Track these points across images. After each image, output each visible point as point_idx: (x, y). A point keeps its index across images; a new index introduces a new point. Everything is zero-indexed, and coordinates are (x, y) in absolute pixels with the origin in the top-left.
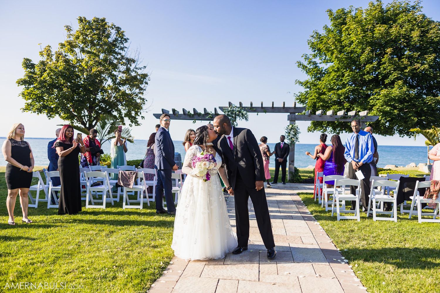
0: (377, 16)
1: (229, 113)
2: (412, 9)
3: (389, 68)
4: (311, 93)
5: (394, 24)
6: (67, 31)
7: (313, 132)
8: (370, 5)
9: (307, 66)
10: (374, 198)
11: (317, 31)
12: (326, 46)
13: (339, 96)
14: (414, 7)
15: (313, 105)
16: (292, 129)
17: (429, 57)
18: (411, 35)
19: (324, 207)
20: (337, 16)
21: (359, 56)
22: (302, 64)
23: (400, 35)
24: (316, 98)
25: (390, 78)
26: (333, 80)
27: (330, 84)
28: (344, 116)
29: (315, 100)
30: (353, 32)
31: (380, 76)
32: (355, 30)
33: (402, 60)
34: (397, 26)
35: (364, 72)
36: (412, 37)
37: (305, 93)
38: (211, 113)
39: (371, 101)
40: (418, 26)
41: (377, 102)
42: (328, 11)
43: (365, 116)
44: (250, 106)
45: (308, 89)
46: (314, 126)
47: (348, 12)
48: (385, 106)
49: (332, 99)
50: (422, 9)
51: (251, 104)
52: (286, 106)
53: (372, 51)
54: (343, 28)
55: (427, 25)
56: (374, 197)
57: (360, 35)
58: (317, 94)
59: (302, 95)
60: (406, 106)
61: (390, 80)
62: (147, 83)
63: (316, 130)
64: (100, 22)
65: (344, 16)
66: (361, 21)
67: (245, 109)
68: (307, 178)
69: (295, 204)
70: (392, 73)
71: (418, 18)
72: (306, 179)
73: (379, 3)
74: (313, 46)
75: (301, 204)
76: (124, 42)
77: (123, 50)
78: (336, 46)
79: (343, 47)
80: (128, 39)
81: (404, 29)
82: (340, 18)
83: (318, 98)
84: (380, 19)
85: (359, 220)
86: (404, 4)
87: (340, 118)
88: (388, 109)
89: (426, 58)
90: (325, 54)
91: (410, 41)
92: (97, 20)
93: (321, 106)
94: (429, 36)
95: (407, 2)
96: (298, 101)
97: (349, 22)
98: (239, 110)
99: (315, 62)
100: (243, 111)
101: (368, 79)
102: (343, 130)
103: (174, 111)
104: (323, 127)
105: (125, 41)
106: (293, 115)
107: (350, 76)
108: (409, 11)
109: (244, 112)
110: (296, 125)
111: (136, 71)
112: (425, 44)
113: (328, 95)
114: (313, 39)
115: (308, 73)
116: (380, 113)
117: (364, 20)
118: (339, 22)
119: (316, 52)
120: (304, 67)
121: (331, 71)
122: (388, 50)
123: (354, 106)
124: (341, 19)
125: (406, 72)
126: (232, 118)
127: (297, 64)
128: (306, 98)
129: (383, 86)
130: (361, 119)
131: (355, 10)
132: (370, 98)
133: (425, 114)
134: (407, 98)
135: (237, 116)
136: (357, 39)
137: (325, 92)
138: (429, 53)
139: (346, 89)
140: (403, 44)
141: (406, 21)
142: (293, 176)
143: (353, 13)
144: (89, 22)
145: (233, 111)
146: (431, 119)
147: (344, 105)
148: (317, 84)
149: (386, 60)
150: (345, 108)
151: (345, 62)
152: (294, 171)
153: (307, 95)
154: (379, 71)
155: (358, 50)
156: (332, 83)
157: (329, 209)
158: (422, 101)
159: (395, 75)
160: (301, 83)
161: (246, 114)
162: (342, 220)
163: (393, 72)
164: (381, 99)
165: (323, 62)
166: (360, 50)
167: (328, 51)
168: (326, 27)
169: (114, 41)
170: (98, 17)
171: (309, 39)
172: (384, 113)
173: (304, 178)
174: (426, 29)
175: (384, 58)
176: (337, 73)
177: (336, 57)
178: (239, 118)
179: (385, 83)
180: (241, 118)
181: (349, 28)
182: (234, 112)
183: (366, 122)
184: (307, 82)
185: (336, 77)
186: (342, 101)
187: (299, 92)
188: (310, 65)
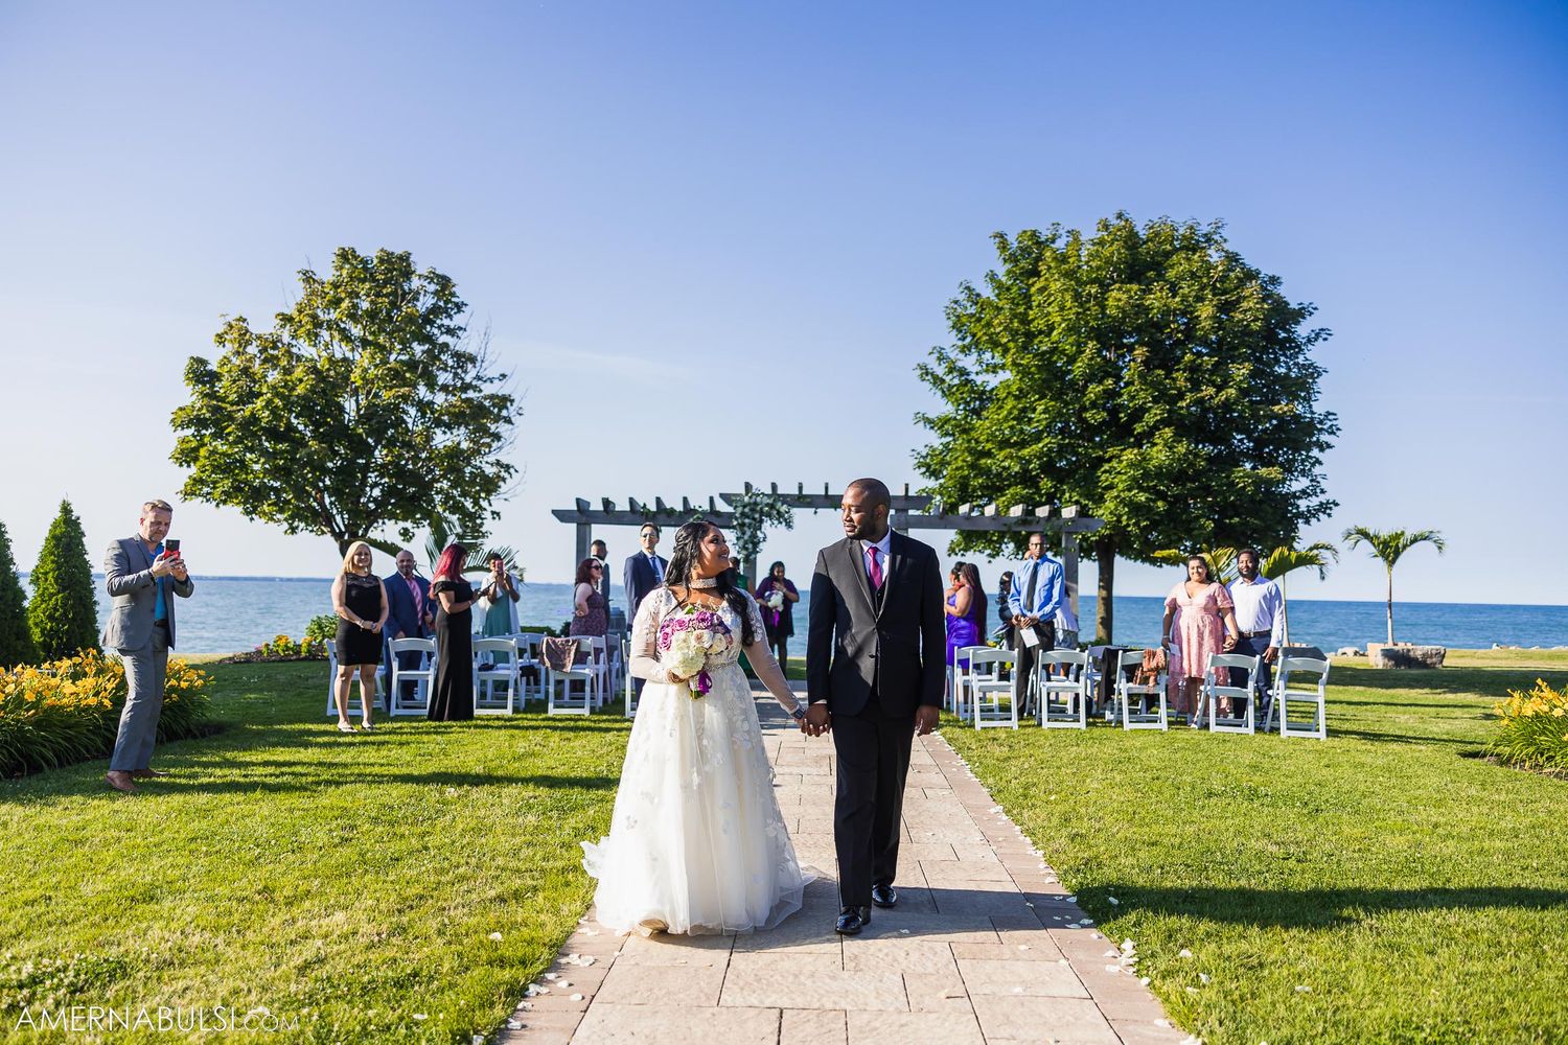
1: (746, 510)
2: (1202, 242)
3: (1142, 394)
4: (956, 450)
5: (1156, 284)
6: (303, 284)
8: (1101, 227)
9: (944, 377)
11: (969, 285)
13: (1024, 462)
14: (1207, 239)
17: (1238, 368)
18: (1195, 314)
20: (1020, 250)
21: (1070, 363)
22: (930, 371)
23: (1169, 312)
24: (968, 466)
25: (1145, 419)
26: (1008, 421)
27: (1001, 431)
28: (1024, 517)
29: (964, 470)
30: (1055, 299)
31: (1122, 415)
32: (1060, 296)
33: (1174, 376)
34: (1163, 288)
35: (1084, 403)
36: (1197, 318)
37: (941, 447)
38: (700, 510)
39: (1103, 477)
40: (1213, 290)
41: (1117, 480)
42: (995, 237)
43: (1073, 520)
44: (797, 493)
45: (949, 441)
46: (964, 538)
47: (1047, 241)
48: (1136, 491)
49: (1007, 469)
51: (801, 488)
54: (1032, 284)
55: (1237, 288)
57: (1069, 309)
58: (970, 454)
59: (933, 453)
61: (1148, 426)
62: (510, 421)
64: (395, 264)
65: (1035, 252)
67: (785, 499)
70: (1150, 407)
71: (1215, 269)
73: (1124, 221)
74: (960, 326)
76: (452, 313)
77: (453, 336)
78: (1014, 334)
79: (1032, 337)
81: (1179, 298)
82: (1025, 258)
83: (973, 466)
84: (1121, 268)
86: (1183, 228)
87: (1015, 523)
88: (1142, 497)
89: (1232, 373)
91: (1193, 327)
92: (387, 258)
93: (981, 487)
94: (1238, 316)
95: (1192, 222)
96: (923, 469)
98: (770, 501)
99: (964, 368)
100: (780, 504)
101: (1094, 421)
103: (607, 503)
105: (456, 310)
106: (904, 514)
107: (1051, 411)
109: (784, 508)
111: (478, 388)
112: (1229, 338)
113: (996, 458)
115: (946, 395)
116: (1124, 509)
118: (1023, 268)
119: (968, 341)
120: (938, 382)
121: (1006, 394)
122: (1136, 352)
123: (1065, 487)
124: (1029, 260)
125: (1182, 408)
126: (753, 523)
127: (919, 372)
128: (944, 464)
129: (1128, 441)
130: (1063, 527)
131: (1065, 235)
132: (1103, 469)
135: (766, 517)
136: (1065, 319)
137: (990, 449)
139: (1040, 445)
140: (1176, 335)
141: (1186, 273)
143: (1060, 245)
144: (364, 262)
145: (756, 504)
147: (1041, 484)
148: (972, 429)
149: (1134, 375)
150: (1043, 492)
151: (1036, 376)
153: (947, 455)
154: (1119, 401)
155: (1068, 347)
156: (1006, 428)
158: (1225, 478)
159: (1156, 415)
160: (928, 421)
161: (787, 513)
163: (1152, 404)
164: (1125, 473)
165: (986, 371)
166: (1072, 346)
167: (996, 342)
168: (992, 277)
169: (430, 311)
170: (390, 250)
171: (950, 305)
172: (1133, 507)
174: (1233, 298)
175: (1129, 370)
176: (1019, 403)
177: (1015, 362)
178: (769, 522)
179: (1135, 433)
180: (776, 522)
181: (1046, 287)
182: (758, 508)
183: (1076, 533)
184: (947, 421)
185: (1016, 412)
186: (1034, 473)
187: (926, 446)
188: (950, 376)
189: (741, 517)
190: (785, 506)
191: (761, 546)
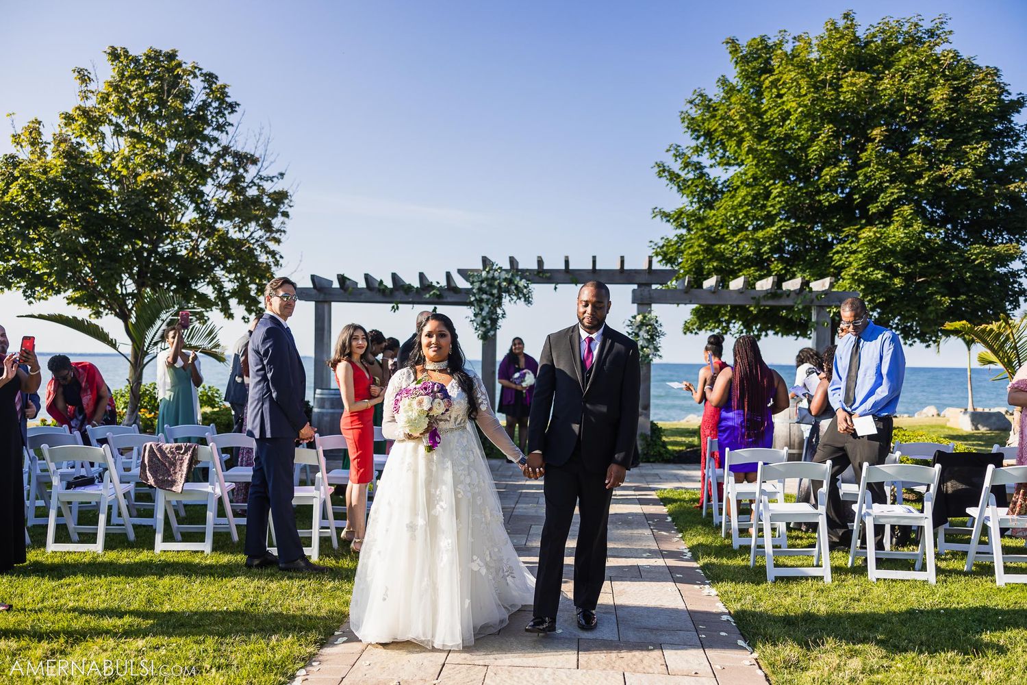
0: (845, 53)
1: (484, 285)
2: (926, 37)
3: (878, 174)
4: (691, 239)
5: (887, 72)
6: (79, 82)
7: (696, 333)
8: (829, 27)
9: (680, 173)
10: (869, 515)
11: (702, 92)
12: (725, 125)
13: (759, 243)
14: (931, 33)
15: (696, 269)
16: (642, 324)
17: (972, 149)
18: (929, 98)
19: (729, 535)
20: (750, 53)
21: (804, 148)
22: (667, 168)
23: (902, 96)
24: (703, 251)
25: (880, 199)
26: (743, 207)
27: (736, 217)
28: (773, 291)
29: (699, 255)
30: (789, 89)
31: (857, 196)
32: (795, 84)
33: (909, 157)
34: (894, 76)
35: (818, 186)
36: (930, 102)
37: (676, 239)
38: (438, 286)
39: (836, 257)
40: (944, 76)
41: (851, 259)
42: (727, 43)
43: (825, 293)
44: (536, 267)
45: (684, 231)
46: (698, 318)
47: (775, 45)
48: (872, 269)
49: (740, 253)
50: (950, 37)
51: (540, 262)
52: (626, 267)
53: (836, 135)
54: (764, 80)
55: (966, 74)
56: (870, 511)
57: (806, 95)
58: (705, 240)
59: (668, 244)
60: (923, 268)
61: (882, 206)
62: (285, 214)
63: (704, 330)
64: (163, 61)
65: (766, 54)
66: (809, 64)
67: (524, 274)
68: (684, 448)
69: (649, 525)
70: (887, 187)
71: (943, 58)
72: (681, 451)
73: (849, 23)
74: (694, 126)
75: (667, 528)
76: (226, 112)
77: (222, 131)
78: (749, 124)
79: (765, 126)
80: (238, 105)
81: (911, 83)
82: (756, 59)
83: (707, 251)
84: (852, 59)
85: (828, 578)
86: (907, 25)
87: (764, 296)
88: (879, 275)
89: (967, 153)
90: (723, 144)
91: (927, 111)
92: (154, 56)
93: (715, 268)
94: (972, 98)
95: (915, 20)
96: (660, 258)
97: (779, 67)
98: (509, 276)
99: (699, 163)
100: (518, 279)
101: (827, 204)
102: (768, 329)
103: (342, 279)
104: (720, 322)
105: (230, 110)
106: (647, 289)
107: (784, 195)
108: (920, 41)
109: (522, 283)
110: (653, 314)
111: (259, 186)
112: (963, 119)
113: (730, 243)
114: (694, 109)
115: (681, 189)
116: (859, 286)
117: (815, 63)
118: (754, 68)
119: (702, 140)
120: (674, 177)
121: (739, 183)
122: (874, 132)
123: (795, 269)
124: (760, 60)
125: (920, 186)
126: (492, 298)
127: (657, 169)
128: (679, 252)
129: (864, 221)
130: (816, 300)
131: (791, 40)
132: (834, 250)
133: (967, 287)
134: (923, 250)
135: (505, 292)
136: (800, 106)
137: (724, 235)
138: (972, 140)
139: (774, 228)
140: (910, 118)
141: (914, 63)
142: (648, 445)
143: (788, 48)
144: (136, 60)
145: (494, 278)
146: (980, 300)
147: (771, 267)
148: (705, 218)
149: (871, 155)
150: (775, 273)
151: (771, 162)
152: (649, 433)
153: (682, 244)
154: (855, 183)
155: (803, 132)
156: (740, 214)
157: (744, 541)
158: (960, 255)
159: (892, 193)
160: (666, 216)
161: (526, 288)
162: (781, 579)
163: (887, 184)
164: (861, 252)
165: (719, 164)
166: (807, 131)
167: (731, 136)
168: (724, 81)
169: (199, 108)
170: (158, 48)
171: (684, 110)
172: (869, 285)
173: (676, 448)
174: (964, 83)
175: (866, 150)
176: (753, 190)
177: (750, 150)
178: (508, 298)
179: (870, 213)
180: (515, 298)
181: (779, 80)
182: (496, 283)
183: (830, 307)
184: (680, 213)
185: (750, 198)
186: (765, 257)
187: (662, 238)
188: (686, 171)
189: (478, 293)
190: (524, 280)
191: (500, 322)
